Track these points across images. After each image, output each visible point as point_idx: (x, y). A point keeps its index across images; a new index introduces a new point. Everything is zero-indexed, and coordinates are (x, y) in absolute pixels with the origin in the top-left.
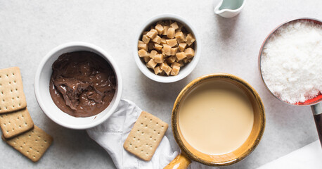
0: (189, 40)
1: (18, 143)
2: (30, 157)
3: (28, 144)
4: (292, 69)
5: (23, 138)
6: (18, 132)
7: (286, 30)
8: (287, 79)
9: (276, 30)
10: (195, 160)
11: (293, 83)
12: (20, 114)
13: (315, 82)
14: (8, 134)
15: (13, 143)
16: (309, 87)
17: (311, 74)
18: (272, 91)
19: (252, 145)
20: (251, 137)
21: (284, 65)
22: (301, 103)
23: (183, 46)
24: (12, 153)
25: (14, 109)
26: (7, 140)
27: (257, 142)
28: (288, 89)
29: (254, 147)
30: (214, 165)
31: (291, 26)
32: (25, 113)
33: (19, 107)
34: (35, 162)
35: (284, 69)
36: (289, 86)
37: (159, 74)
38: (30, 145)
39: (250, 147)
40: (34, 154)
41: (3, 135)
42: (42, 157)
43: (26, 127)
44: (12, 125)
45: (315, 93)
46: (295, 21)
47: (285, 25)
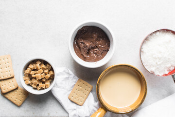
0: (49, 67)
1: (9, 96)
2: (16, 103)
3: (15, 96)
4: (158, 58)
5: (13, 93)
6: (10, 90)
7: (152, 37)
8: (157, 63)
9: (147, 38)
10: (109, 111)
11: (160, 65)
12: (10, 80)
13: (172, 62)
14: (4, 91)
15: (7, 96)
16: (169, 65)
17: (169, 59)
18: (149, 71)
19: (140, 102)
20: (139, 98)
21: (154, 56)
22: (166, 75)
23: (46, 71)
24: (6, 101)
25: (7, 77)
26: (4, 94)
27: (143, 101)
28: (158, 68)
29: (141, 103)
30: (119, 113)
31: (154, 34)
32: (13, 79)
33: (11, 76)
34: (19, 106)
35: (154, 58)
36: (158, 67)
37: (40, 90)
38: (16, 97)
39: (139, 104)
40: (18, 102)
41: (2, 92)
42: (22, 104)
43: (14, 87)
44: (6, 86)
45: (172, 68)
46: (156, 32)
47: (151, 35)
